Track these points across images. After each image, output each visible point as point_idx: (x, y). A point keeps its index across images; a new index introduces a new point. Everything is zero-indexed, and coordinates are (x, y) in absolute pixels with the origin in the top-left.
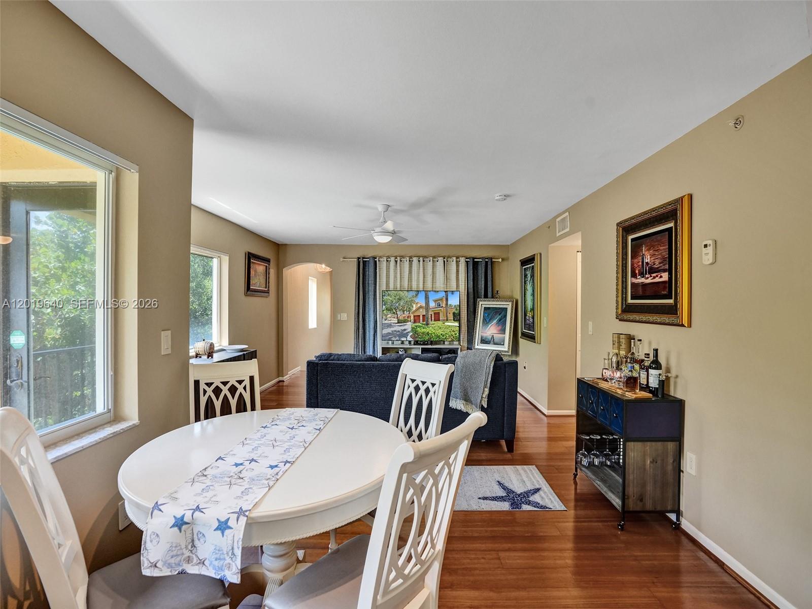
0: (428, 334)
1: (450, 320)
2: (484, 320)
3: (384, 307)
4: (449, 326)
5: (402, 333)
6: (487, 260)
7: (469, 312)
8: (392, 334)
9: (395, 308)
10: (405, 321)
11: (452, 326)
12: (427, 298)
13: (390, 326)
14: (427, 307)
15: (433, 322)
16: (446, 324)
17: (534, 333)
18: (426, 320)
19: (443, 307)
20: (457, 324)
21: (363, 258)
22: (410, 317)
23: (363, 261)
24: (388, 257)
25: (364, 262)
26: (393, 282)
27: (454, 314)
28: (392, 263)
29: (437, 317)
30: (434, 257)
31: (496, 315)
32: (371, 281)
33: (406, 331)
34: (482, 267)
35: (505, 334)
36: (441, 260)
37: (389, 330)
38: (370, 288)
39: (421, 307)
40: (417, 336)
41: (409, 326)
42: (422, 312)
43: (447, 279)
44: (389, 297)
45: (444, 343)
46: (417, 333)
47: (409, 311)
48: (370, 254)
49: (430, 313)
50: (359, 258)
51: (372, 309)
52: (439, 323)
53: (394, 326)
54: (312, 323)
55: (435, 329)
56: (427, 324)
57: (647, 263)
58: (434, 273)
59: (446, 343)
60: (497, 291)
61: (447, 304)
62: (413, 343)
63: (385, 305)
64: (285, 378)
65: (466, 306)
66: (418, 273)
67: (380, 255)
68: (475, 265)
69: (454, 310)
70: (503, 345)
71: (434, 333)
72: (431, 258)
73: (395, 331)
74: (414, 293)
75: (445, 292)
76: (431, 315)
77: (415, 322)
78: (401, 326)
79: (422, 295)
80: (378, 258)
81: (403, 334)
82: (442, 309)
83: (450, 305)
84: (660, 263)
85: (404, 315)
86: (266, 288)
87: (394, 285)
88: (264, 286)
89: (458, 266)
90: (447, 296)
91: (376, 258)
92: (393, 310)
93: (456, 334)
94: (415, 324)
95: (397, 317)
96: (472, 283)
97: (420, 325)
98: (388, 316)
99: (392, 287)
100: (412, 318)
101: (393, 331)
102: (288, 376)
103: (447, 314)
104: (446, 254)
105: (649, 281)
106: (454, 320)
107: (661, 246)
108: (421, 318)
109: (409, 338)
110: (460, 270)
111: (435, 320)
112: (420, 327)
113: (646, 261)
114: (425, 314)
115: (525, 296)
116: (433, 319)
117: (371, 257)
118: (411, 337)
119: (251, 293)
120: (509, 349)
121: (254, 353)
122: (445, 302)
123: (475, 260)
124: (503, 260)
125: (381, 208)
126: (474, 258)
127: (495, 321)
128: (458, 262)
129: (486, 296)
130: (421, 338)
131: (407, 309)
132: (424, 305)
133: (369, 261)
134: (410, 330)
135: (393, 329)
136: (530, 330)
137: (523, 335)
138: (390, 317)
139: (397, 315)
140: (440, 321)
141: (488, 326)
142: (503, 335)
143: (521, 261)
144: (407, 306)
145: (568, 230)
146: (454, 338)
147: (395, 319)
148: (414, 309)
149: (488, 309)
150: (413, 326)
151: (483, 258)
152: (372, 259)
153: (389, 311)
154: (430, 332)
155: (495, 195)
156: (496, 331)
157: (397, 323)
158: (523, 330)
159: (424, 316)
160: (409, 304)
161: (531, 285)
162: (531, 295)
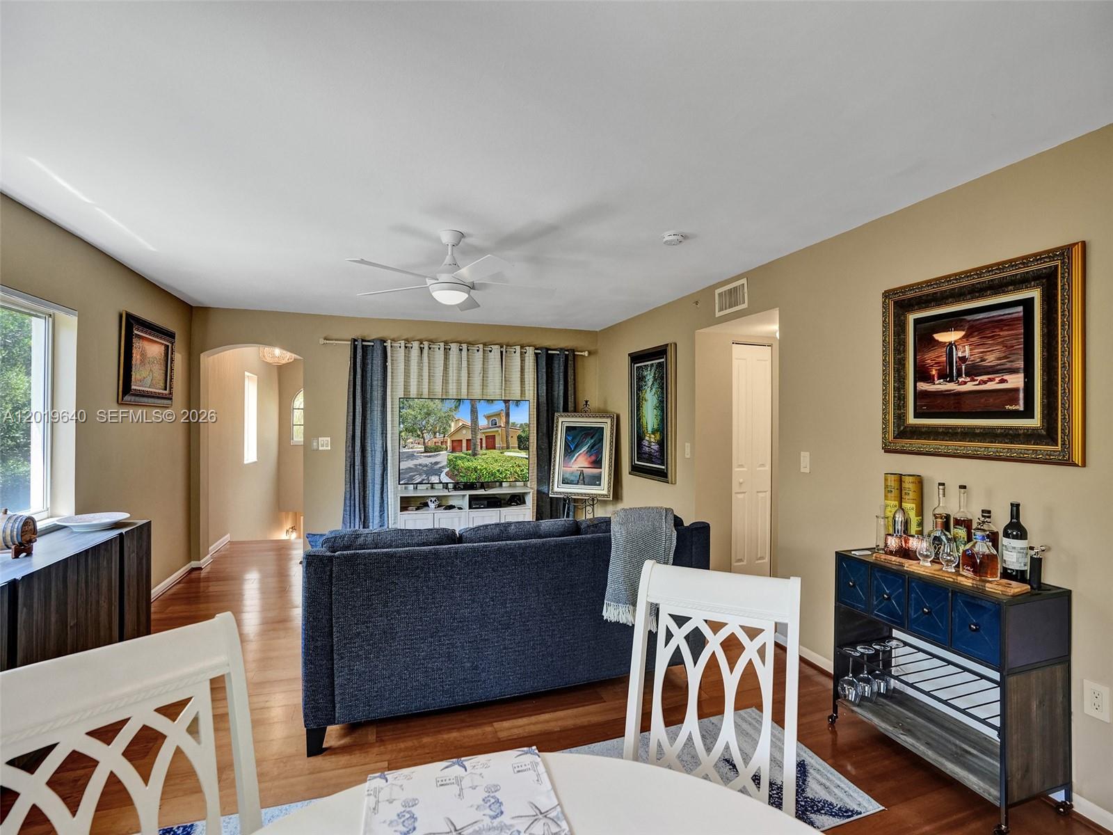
0: (475, 470)
1: (513, 448)
2: (568, 446)
3: (402, 426)
4: (512, 458)
5: (432, 468)
6: (567, 353)
7: (540, 434)
8: (417, 469)
10: (437, 449)
11: (516, 457)
12: (474, 412)
13: (411, 456)
14: (474, 427)
15: (484, 452)
16: (505, 453)
17: (663, 467)
18: (472, 447)
19: (500, 426)
20: (523, 454)
21: (363, 341)
22: (446, 442)
23: (363, 346)
24: (407, 341)
25: (364, 348)
26: (415, 383)
27: (519, 438)
28: (415, 352)
29: (491, 443)
30: (485, 345)
31: (585, 438)
32: (377, 383)
33: (439, 466)
34: (559, 364)
35: (601, 468)
36: (496, 349)
37: (411, 463)
38: (375, 393)
39: (464, 427)
40: (456, 473)
41: (443, 457)
42: (466, 435)
43: (506, 380)
44: (410, 411)
45: (501, 485)
46: (457, 468)
47: (444, 433)
48: (373, 333)
49: (479, 437)
50: (355, 340)
51: (379, 430)
52: (495, 453)
53: (418, 456)
54: (250, 454)
55: (487, 462)
56: (474, 455)
57: (963, 359)
58: (484, 371)
59: (504, 484)
60: (587, 402)
61: (507, 422)
62: (450, 486)
63: (403, 423)
64: (202, 561)
65: (535, 425)
66: (459, 369)
67: (392, 337)
68: (550, 359)
69: (519, 433)
70: (600, 485)
71: (486, 469)
72: (481, 346)
73: (420, 465)
74: (453, 404)
75: (506, 401)
76: (481, 439)
77: (453, 450)
78: (430, 456)
79: (466, 408)
80: (389, 341)
81: (434, 470)
82: (499, 429)
83: (513, 424)
84: (999, 359)
85: (434, 440)
86: (166, 390)
87: (418, 388)
88: (162, 384)
89: (523, 360)
90: (509, 408)
91: (385, 342)
92: (416, 431)
93: (522, 471)
94: (454, 454)
95: (424, 442)
96: (545, 388)
97: (463, 455)
98: (408, 441)
99: (415, 393)
100: (449, 444)
101: (416, 465)
102: (209, 556)
103: (507, 437)
104: (504, 340)
105: (970, 387)
106: (519, 448)
107: (1002, 330)
108: (464, 444)
109: (445, 479)
110: (526, 367)
111: (487, 448)
112: (461, 458)
113: (960, 354)
114: (470, 438)
115: (638, 409)
116: (484, 445)
117: (377, 339)
118: (447, 474)
119: (133, 398)
120: (609, 491)
121: (145, 529)
122: (504, 419)
123: (550, 352)
124: (590, 353)
125: (447, 238)
126: (548, 349)
127: (585, 448)
128: (523, 355)
129: (566, 410)
130: (465, 478)
131: (440, 430)
132: (469, 423)
133: (373, 346)
134: (445, 463)
135: (416, 462)
136: (653, 463)
137: (635, 470)
138: (412, 443)
139: (424, 440)
140: (495, 449)
141: (574, 456)
142: (599, 470)
143: (629, 355)
144: (440, 424)
145: (745, 306)
146: (519, 476)
147: (420, 446)
148: (452, 429)
149: (573, 430)
150: (451, 457)
151: (561, 350)
152: (378, 342)
153: (411, 434)
154: (479, 467)
155: (665, 233)
156: (586, 463)
157: (424, 453)
158: (636, 462)
159: (469, 442)
160: (445, 421)
161: (655, 393)
162: (656, 407)
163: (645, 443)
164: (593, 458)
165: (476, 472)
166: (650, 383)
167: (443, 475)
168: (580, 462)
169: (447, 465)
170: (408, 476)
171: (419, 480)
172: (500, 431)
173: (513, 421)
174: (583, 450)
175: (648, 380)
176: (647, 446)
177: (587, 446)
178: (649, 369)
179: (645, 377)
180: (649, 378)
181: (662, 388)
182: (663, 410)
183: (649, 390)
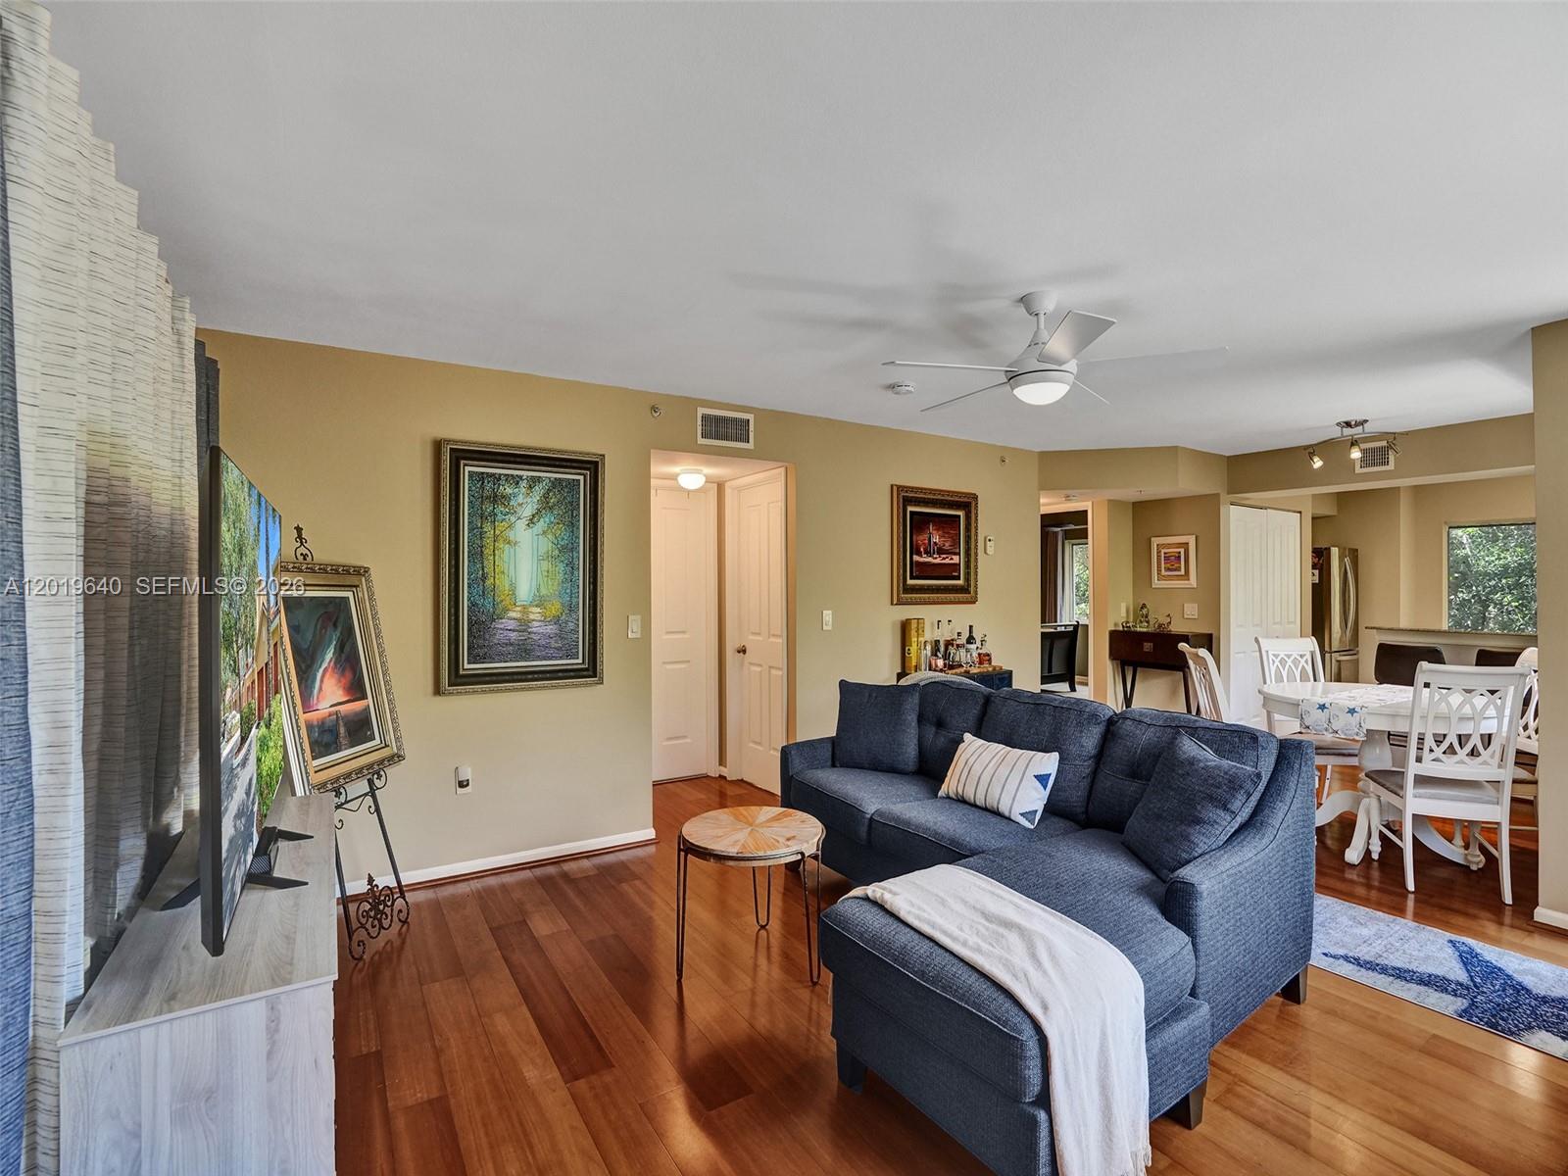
2: (296, 656)
17: (572, 662)
70: (374, 738)
84: (950, 546)
120: (399, 745)
127: (329, 655)
141: (315, 679)
142: (364, 703)
156: (343, 691)
158: (464, 667)
161: (544, 532)
162: (548, 557)
164: (345, 678)
166: (527, 512)
168: (330, 692)
174: (328, 658)
175: (520, 505)
176: (514, 631)
177: (332, 647)
178: (523, 484)
179: (506, 498)
180: (526, 502)
181: (573, 525)
182: (571, 566)
183: (521, 525)
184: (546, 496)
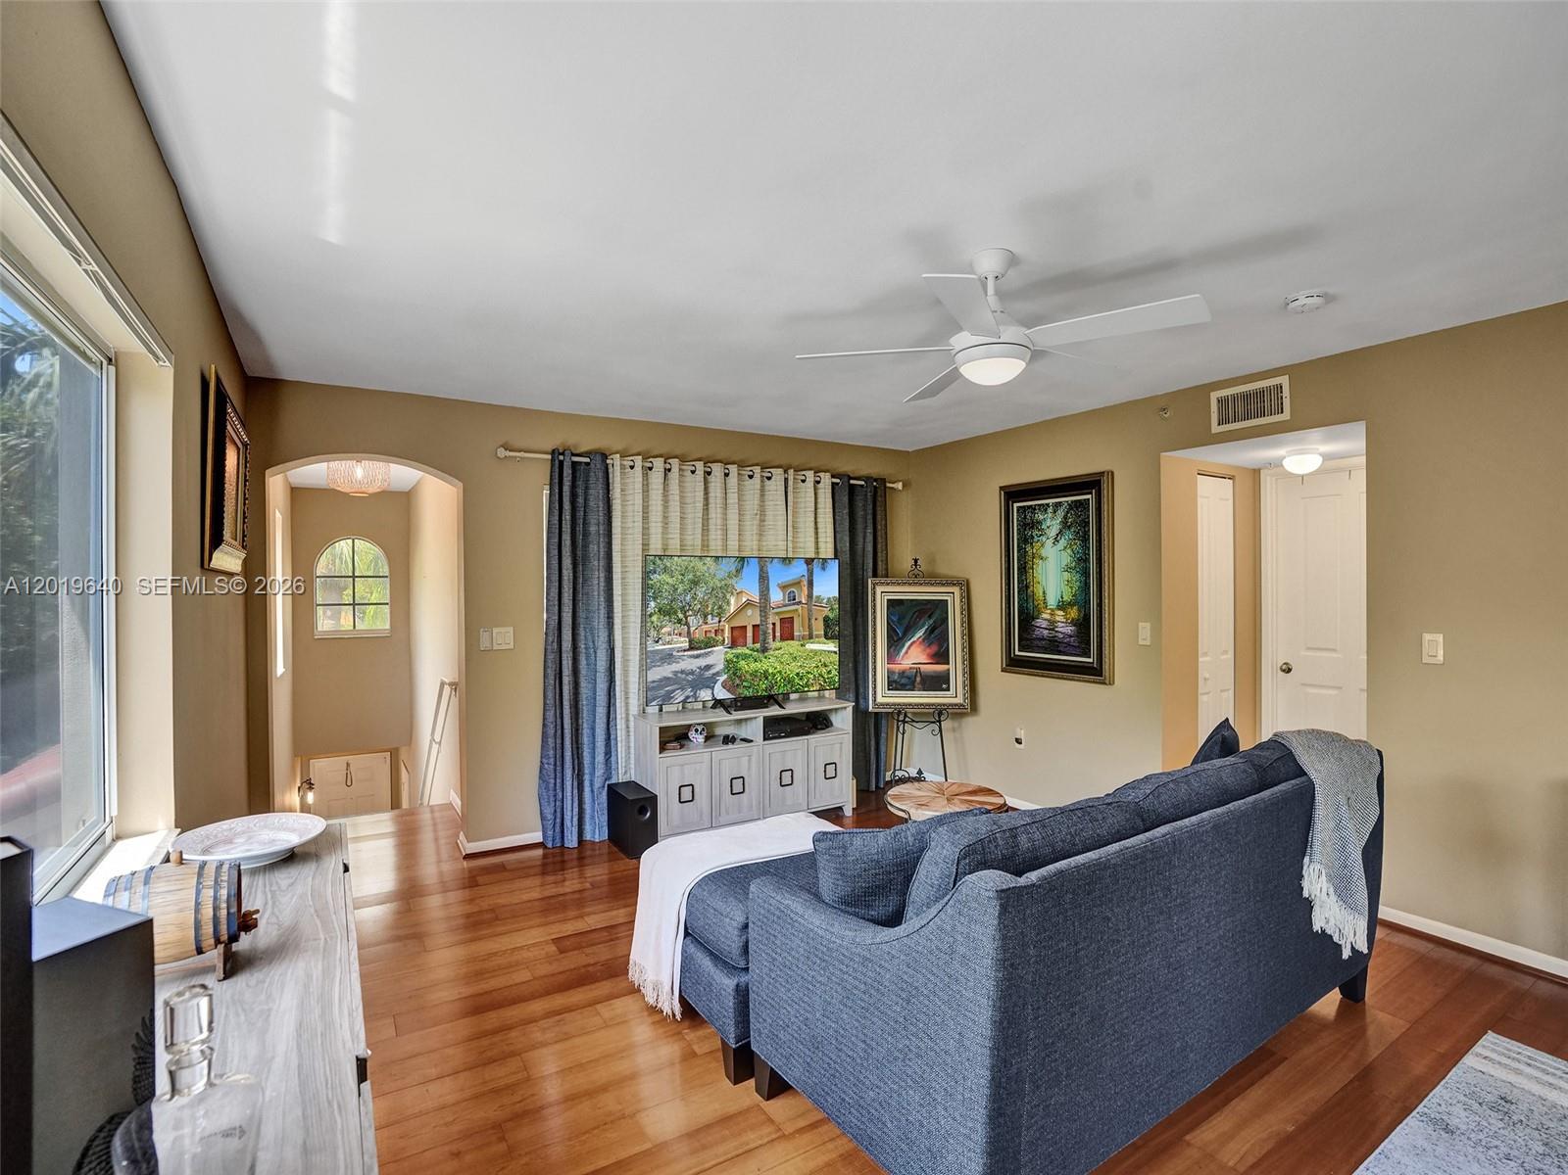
0: (766, 675)
1: (818, 636)
2: (891, 632)
3: (652, 604)
4: (815, 652)
5: (701, 675)
6: (874, 483)
8: (674, 680)
9: (682, 608)
10: (709, 644)
11: (822, 652)
12: (764, 579)
13: (668, 657)
14: (764, 604)
15: (778, 644)
16: (807, 646)
17: (1091, 660)
18: (761, 638)
19: (800, 602)
20: (832, 646)
21: (573, 455)
22: (723, 630)
24: (643, 457)
25: (575, 467)
27: (826, 620)
29: (787, 630)
30: (763, 467)
31: (920, 617)
33: (712, 671)
34: (866, 500)
35: (948, 664)
36: (779, 474)
37: (666, 671)
39: (749, 604)
40: (738, 682)
41: (718, 656)
42: (752, 617)
43: (793, 526)
44: (665, 577)
46: (739, 673)
47: (719, 615)
48: (587, 442)
49: (771, 620)
50: (558, 453)
52: (792, 646)
53: (679, 657)
55: (782, 661)
56: (764, 650)
58: (762, 510)
60: (916, 561)
61: (810, 596)
63: (655, 599)
67: (619, 449)
68: (852, 492)
69: (826, 612)
70: (949, 689)
71: (780, 672)
72: (757, 469)
73: (682, 672)
74: (732, 566)
75: (809, 561)
76: (774, 624)
77: (734, 644)
78: (698, 656)
79: (751, 572)
80: (615, 456)
81: (702, 679)
82: (799, 607)
83: (818, 597)
85: (705, 628)
86: (236, 540)
87: (664, 542)
89: (817, 493)
90: (812, 574)
91: (605, 457)
92: (675, 613)
93: (829, 672)
94: (734, 651)
95: (689, 632)
96: (847, 539)
97: (748, 652)
98: (663, 631)
99: (660, 546)
100: (727, 634)
101: (675, 673)
103: (809, 619)
104: (787, 460)
106: (826, 636)
108: (750, 634)
109: (721, 693)
110: (822, 505)
111: (783, 639)
112: (745, 657)
114: (758, 623)
116: (778, 634)
117: (594, 451)
118: (724, 685)
120: (965, 698)
122: (805, 589)
123: (852, 482)
124: (905, 485)
126: (849, 478)
127: (920, 634)
128: (817, 485)
129: (875, 575)
130: (751, 690)
131: (713, 610)
132: (756, 598)
133: (588, 464)
134: (720, 666)
135: (675, 667)
136: (1060, 653)
137: (1013, 664)
138: (669, 634)
139: (689, 628)
140: (793, 639)
141: (903, 646)
142: (944, 667)
143: (1001, 488)
144: (714, 600)
145: (1286, 416)
146: (825, 682)
147: (682, 639)
148: (732, 609)
149: (898, 605)
150: (730, 656)
151: (868, 479)
152: (598, 458)
153: (667, 618)
154: (770, 671)
155: (1301, 293)
156: (925, 657)
157: (688, 650)
158: (1017, 653)
159: (756, 629)
160: (721, 595)
161: (1065, 548)
162: (1068, 569)
163: (1040, 622)
164: (934, 648)
165: (767, 678)
166: (1053, 532)
167: (718, 687)
168: (914, 656)
169: (723, 670)
170: (662, 692)
171: (682, 698)
172: (800, 611)
173: (818, 594)
174: (918, 635)
175: (1048, 527)
176: (1046, 629)
177: (923, 630)
178: (1050, 510)
179: (1040, 523)
180: (1052, 524)
181: (1085, 539)
182: (1086, 573)
183: (1049, 543)
184: (1065, 517)
